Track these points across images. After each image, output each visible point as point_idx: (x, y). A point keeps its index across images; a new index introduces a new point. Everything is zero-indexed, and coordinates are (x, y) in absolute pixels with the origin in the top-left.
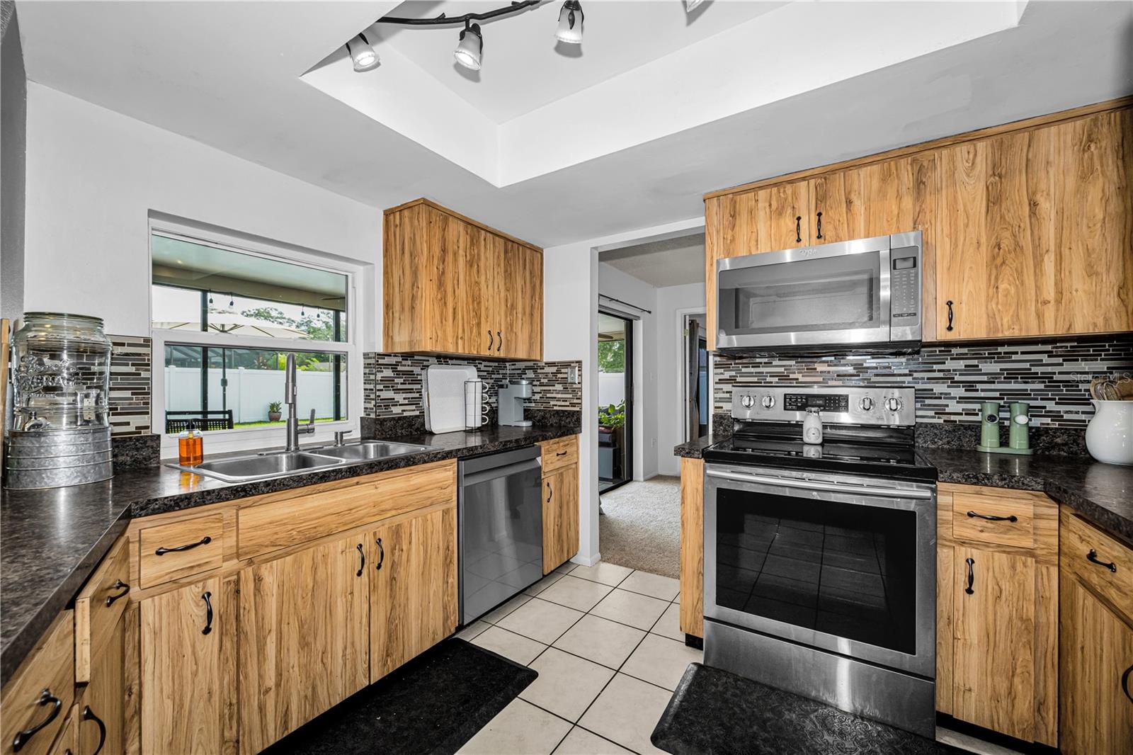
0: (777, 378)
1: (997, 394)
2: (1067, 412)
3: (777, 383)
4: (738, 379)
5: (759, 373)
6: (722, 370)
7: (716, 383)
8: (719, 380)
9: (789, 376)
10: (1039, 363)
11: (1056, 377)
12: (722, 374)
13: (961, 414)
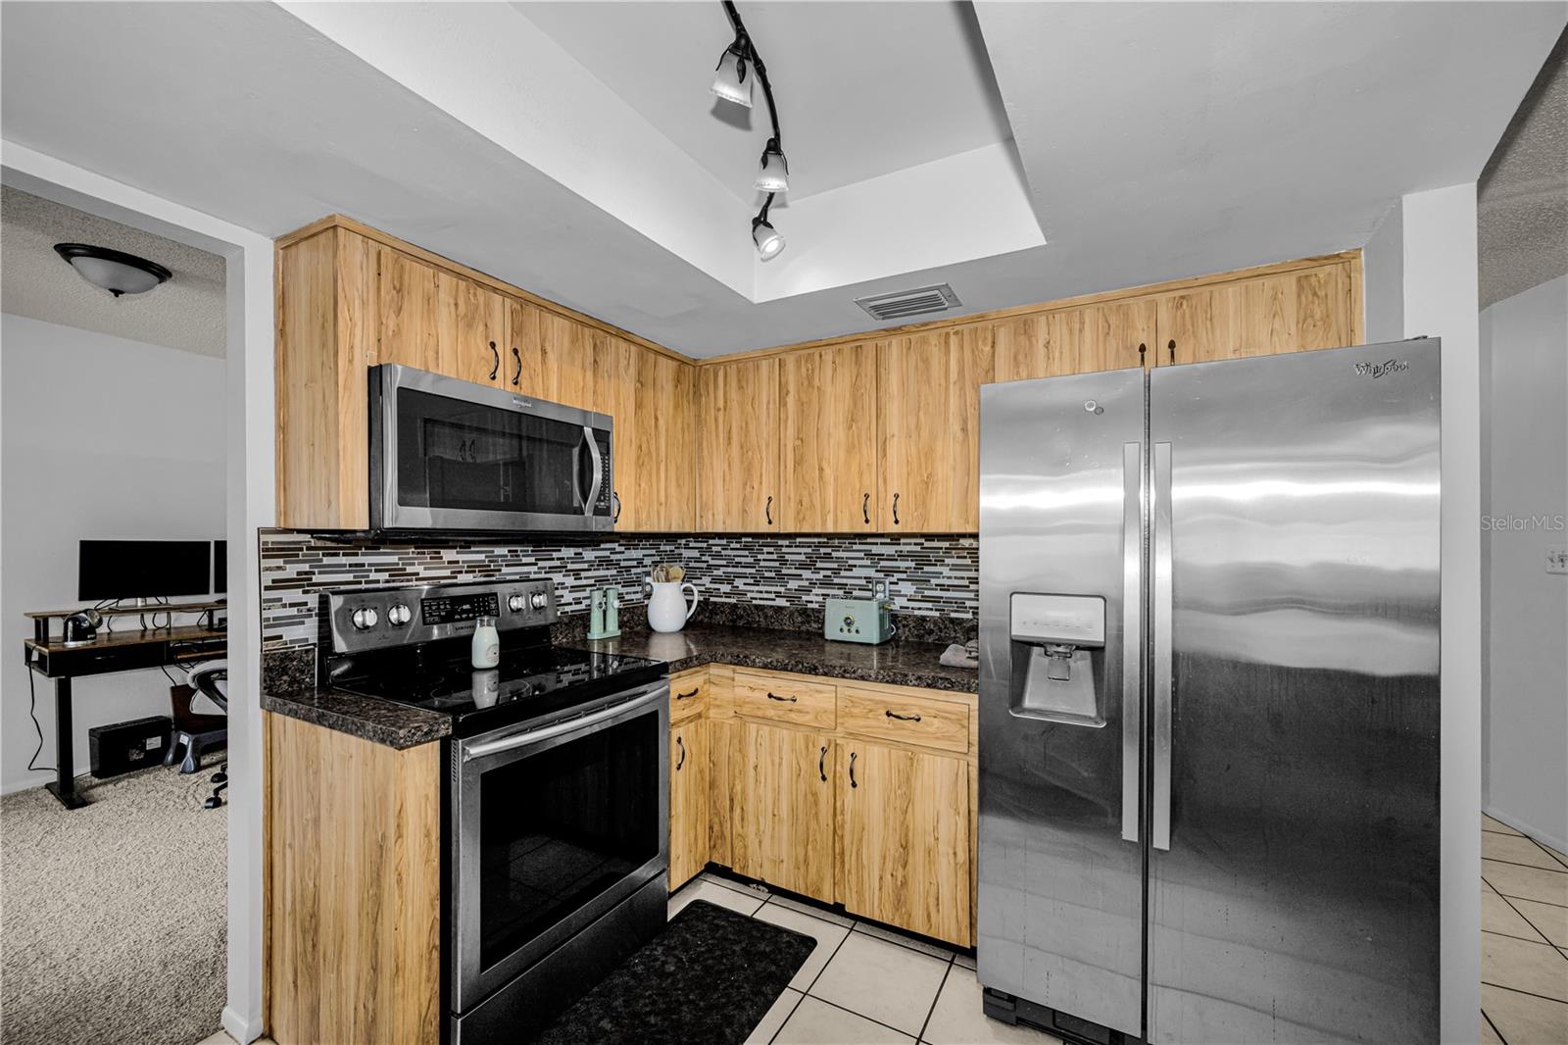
0: (387, 574)
1: (592, 581)
2: (627, 593)
3: (387, 581)
4: (315, 579)
5: (356, 565)
6: (280, 562)
7: (267, 588)
8: (274, 581)
9: (405, 569)
10: (613, 551)
11: (622, 564)
12: (279, 568)
13: (571, 604)
